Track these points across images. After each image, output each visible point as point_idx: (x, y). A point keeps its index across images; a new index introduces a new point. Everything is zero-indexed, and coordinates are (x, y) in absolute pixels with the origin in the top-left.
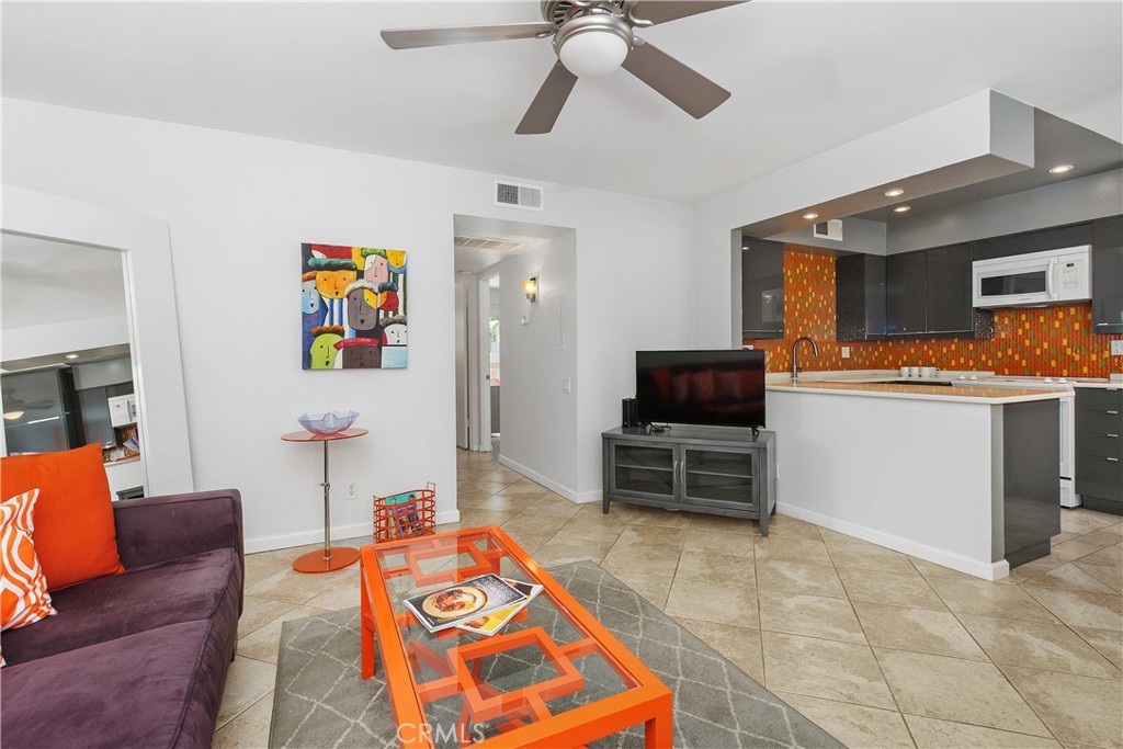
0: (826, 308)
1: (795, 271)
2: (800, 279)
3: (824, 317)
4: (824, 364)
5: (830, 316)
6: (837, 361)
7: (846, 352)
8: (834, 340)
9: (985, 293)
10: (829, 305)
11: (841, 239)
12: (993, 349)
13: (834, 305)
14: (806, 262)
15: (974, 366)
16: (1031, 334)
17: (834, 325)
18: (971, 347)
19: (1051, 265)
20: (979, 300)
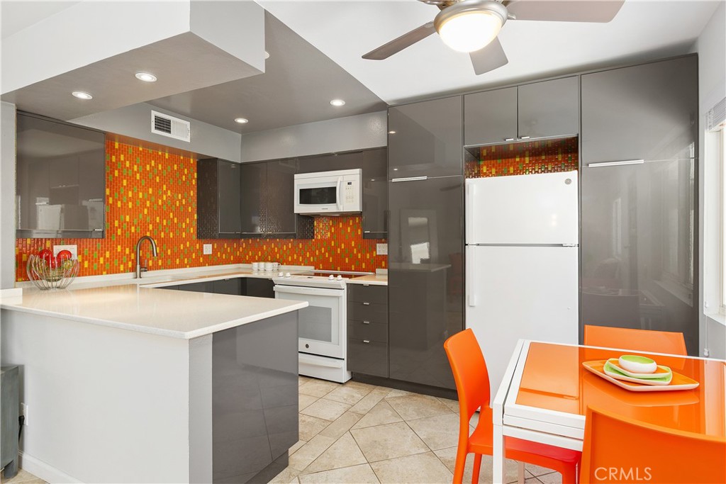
0: (186, 207)
1: (144, 167)
2: (151, 176)
3: (182, 215)
4: (182, 261)
5: (190, 216)
6: (197, 258)
7: (208, 249)
8: (194, 237)
9: (302, 202)
10: (188, 204)
11: (188, 140)
12: (313, 248)
13: (195, 205)
14: (159, 159)
15: (302, 262)
16: (335, 237)
17: (195, 223)
18: (301, 246)
19: (339, 183)
20: (300, 208)
